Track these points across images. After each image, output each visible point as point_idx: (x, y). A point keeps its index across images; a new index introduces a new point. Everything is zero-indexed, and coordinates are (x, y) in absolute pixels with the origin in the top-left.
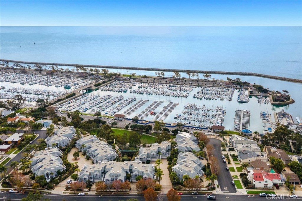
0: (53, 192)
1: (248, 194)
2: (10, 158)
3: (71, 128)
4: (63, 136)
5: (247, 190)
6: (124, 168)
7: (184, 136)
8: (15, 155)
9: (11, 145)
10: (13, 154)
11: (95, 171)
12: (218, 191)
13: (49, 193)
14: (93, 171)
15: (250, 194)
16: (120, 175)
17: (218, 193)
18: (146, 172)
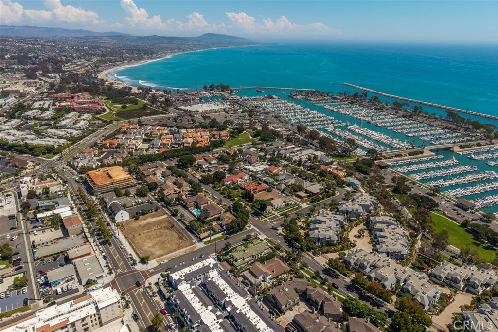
0: (316, 258)
2: (302, 207)
3: (372, 200)
4: (359, 205)
9: (309, 194)
10: (306, 204)
11: (365, 260)
13: (313, 258)
14: (362, 259)
16: (386, 279)
18: (422, 295)
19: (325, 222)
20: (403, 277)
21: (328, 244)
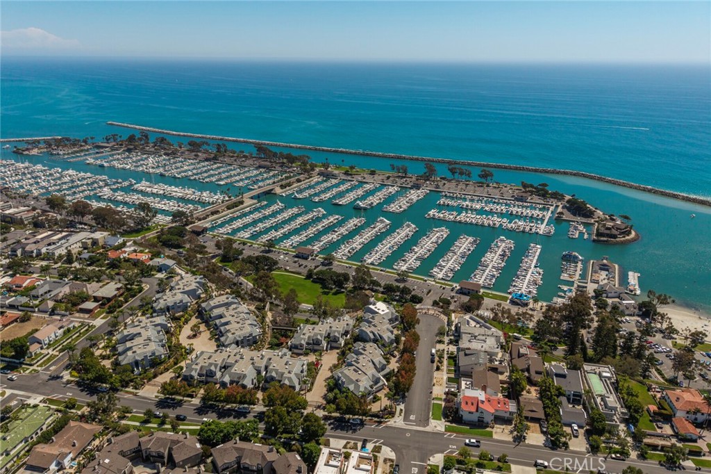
0: (141, 392)
1: (446, 431)
2: (95, 326)
3: (198, 280)
4: (181, 293)
5: (448, 424)
6: (256, 365)
7: (376, 310)
8: (104, 321)
9: (101, 302)
10: (101, 318)
11: (211, 364)
12: (397, 421)
13: (135, 395)
14: (207, 365)
15: (449, 432)
16: (245, 376)
17: (396, 424)
18: (289, 375)
19: (140, 333)
20: (262, 364)
21: (154, 364)
